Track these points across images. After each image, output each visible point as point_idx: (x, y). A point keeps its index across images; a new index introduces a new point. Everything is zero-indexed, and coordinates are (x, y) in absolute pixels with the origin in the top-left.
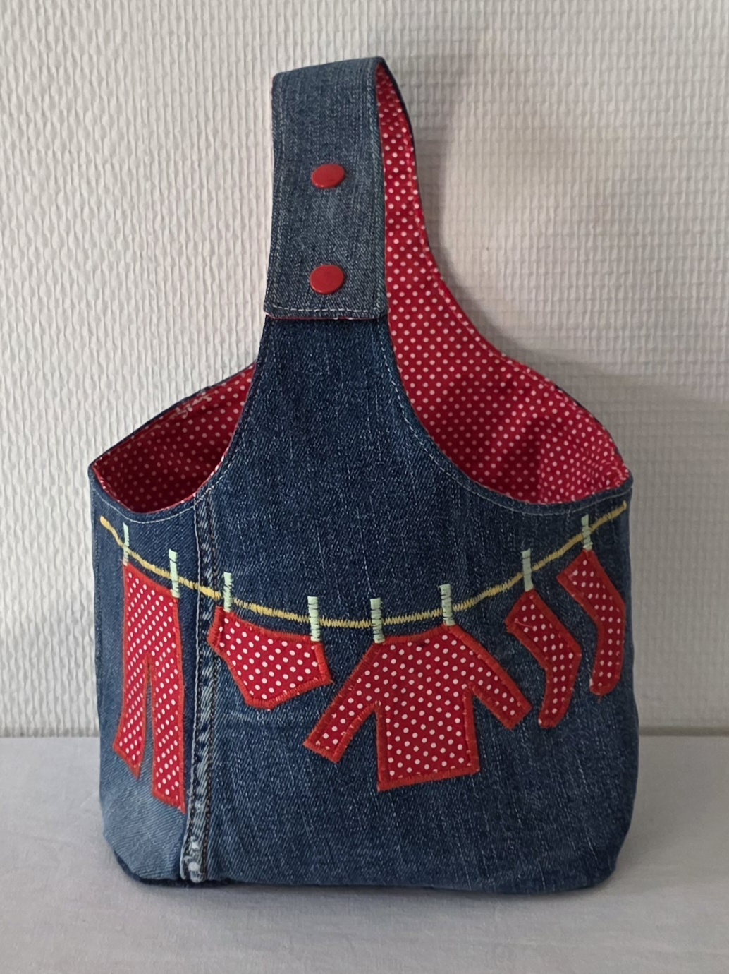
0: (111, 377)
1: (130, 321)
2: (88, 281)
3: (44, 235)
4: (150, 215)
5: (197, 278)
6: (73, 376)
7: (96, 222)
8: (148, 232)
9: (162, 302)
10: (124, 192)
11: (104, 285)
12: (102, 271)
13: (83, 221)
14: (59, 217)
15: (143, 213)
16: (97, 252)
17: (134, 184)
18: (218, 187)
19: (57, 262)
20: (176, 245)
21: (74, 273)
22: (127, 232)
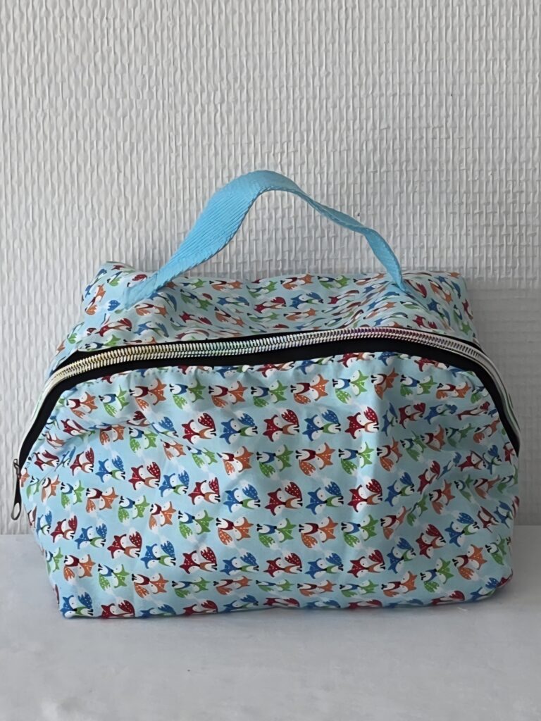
0: (136, 209)
1: (152, 160)
2: (118, 127)
3: (84, 88)
4: (172, 70)
5: (209, 122)
6: (103, 207)
7: (126, 75)
8: (169, 85)
9: (180, 143)
10: (150, 51)
11: (131, 130)
12: (130, 117)
13: (116, 75)
14: (97, 72)
15: (166, 68)
16: (127, 101)
17: (159, 44)
18: (228, 46)
19: (93, 110)
20: (192, 95)
21: (107, 120)
22: (152, 84)
